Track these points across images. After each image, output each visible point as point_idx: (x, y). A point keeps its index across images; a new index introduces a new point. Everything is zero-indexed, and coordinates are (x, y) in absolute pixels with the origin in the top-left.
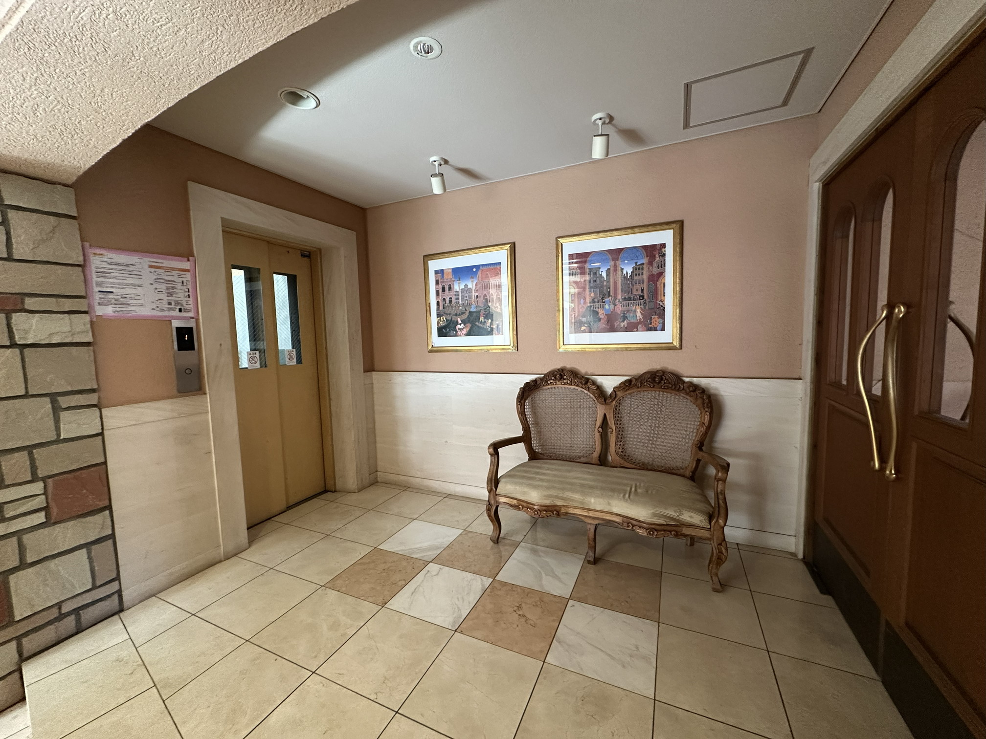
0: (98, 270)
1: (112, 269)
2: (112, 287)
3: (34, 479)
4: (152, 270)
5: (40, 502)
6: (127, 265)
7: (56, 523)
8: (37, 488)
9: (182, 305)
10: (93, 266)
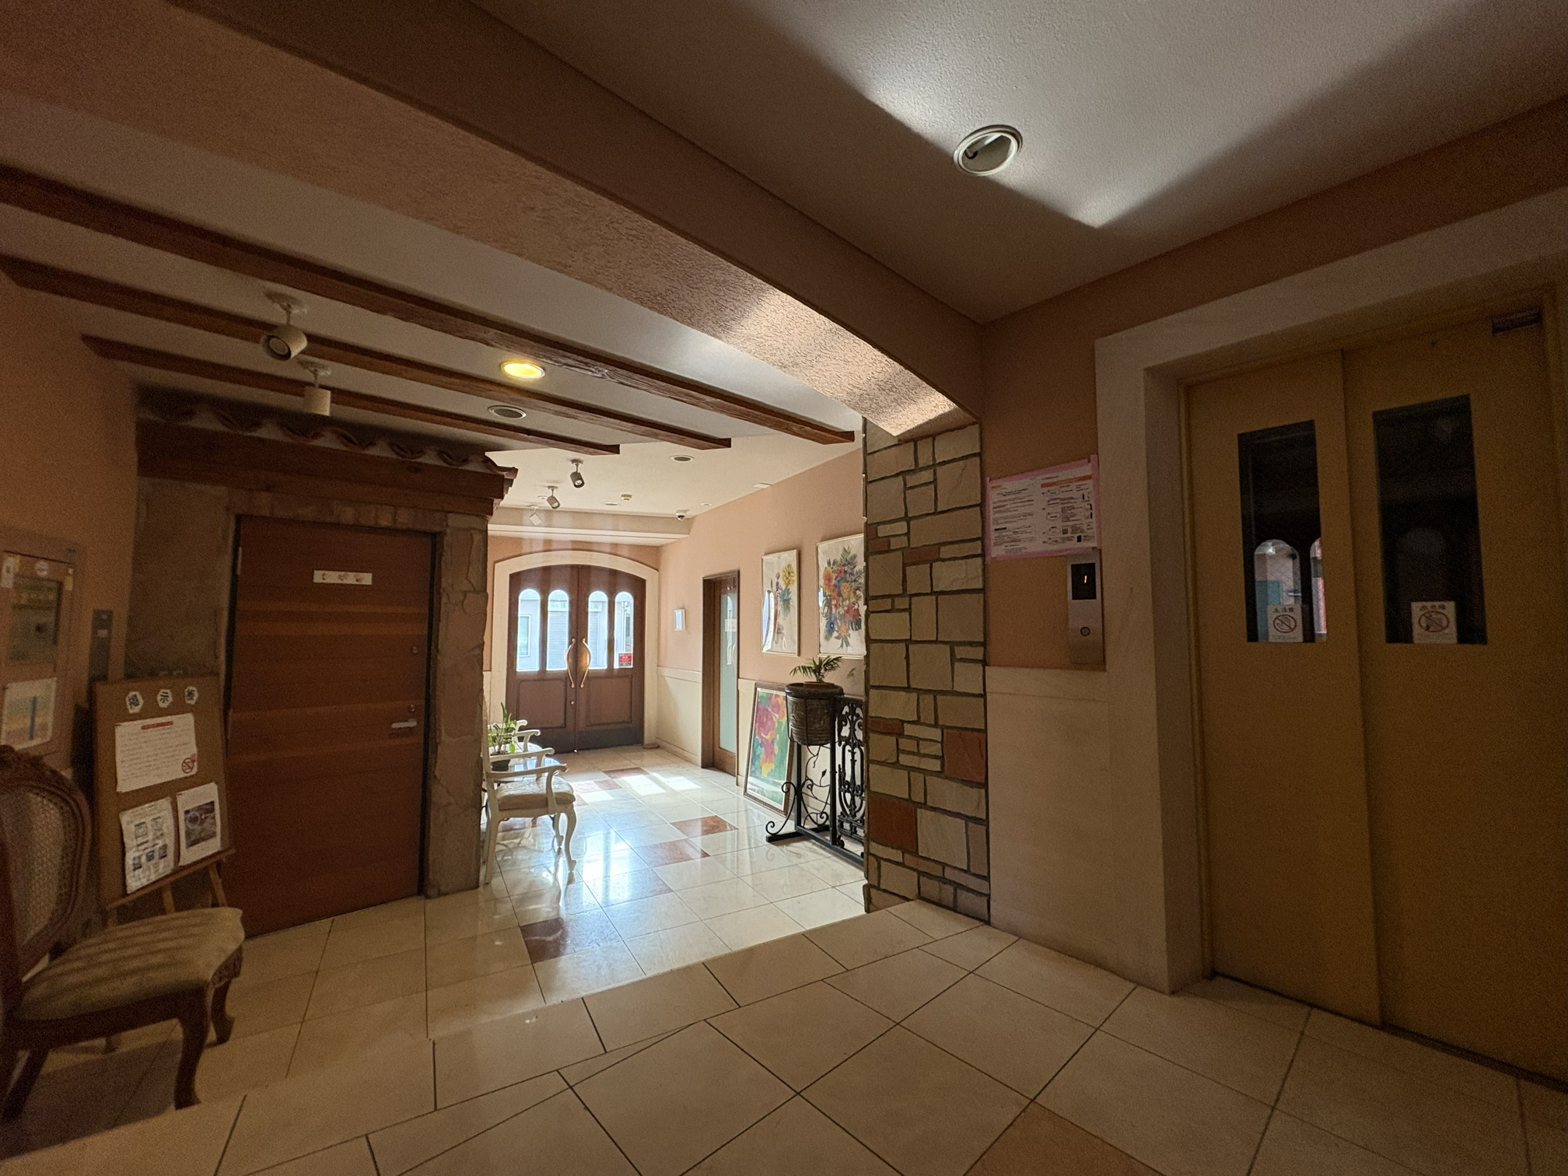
0: (995, 505)
1: (1005, 501)
2: (1006, 522)
3: (936, 725)
4: (1045, 490)
5: (936, 749)
6: (1019, 492)
7: (947, 778)
8: (936, 734)
9: (1082, 531)
10: (991, 502)
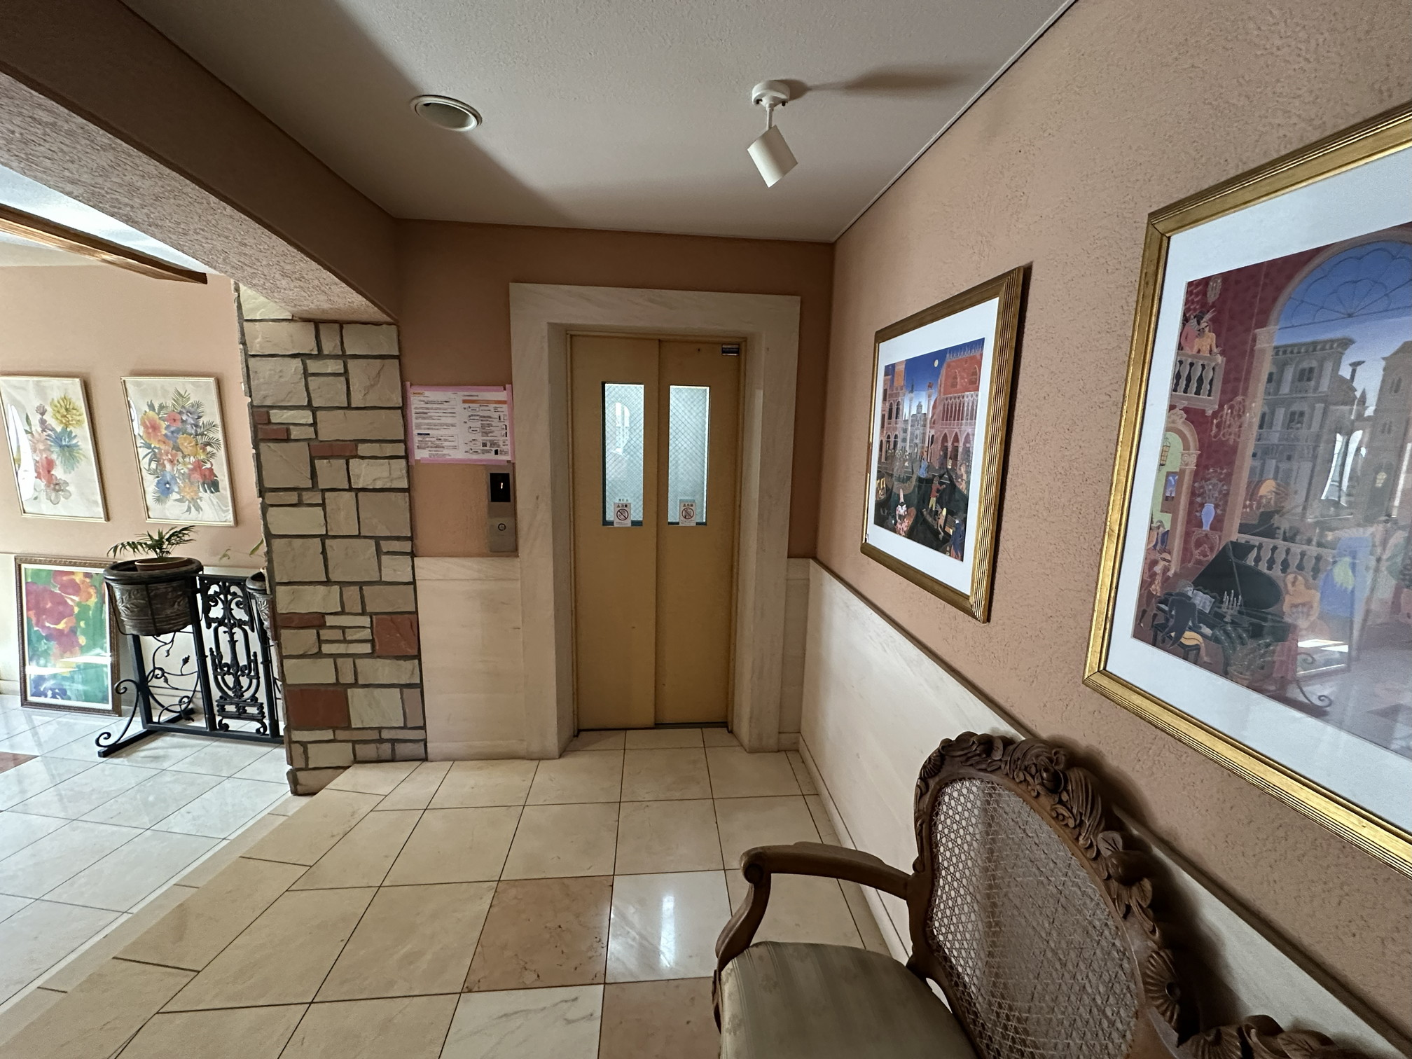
0: (417, 411)
1: (427, 409)
2: (428, 429)
3: (363, 613)
4: (467, 405)
5: (367, 634)
6: (441, 403)
7: (379, 657)
8: (365, 621)
9: (499, 446)
10: (413, 407)
